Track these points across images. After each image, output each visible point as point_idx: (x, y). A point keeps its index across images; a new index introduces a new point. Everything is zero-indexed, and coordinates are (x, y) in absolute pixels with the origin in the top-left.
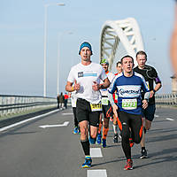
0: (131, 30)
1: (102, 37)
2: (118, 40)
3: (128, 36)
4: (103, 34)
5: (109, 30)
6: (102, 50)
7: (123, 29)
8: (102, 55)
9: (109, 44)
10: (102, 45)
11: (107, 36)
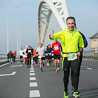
0: (60, 4)
1: (40, 10)
2: (51, 12)
3: (58, 9)
4: (40, 7)
5: (44, 4)
6: (39, 19)
7: (55, 4)
8: (39, 23)
9: (44, 15)
10: (39, 16)
11: (42, 9)
